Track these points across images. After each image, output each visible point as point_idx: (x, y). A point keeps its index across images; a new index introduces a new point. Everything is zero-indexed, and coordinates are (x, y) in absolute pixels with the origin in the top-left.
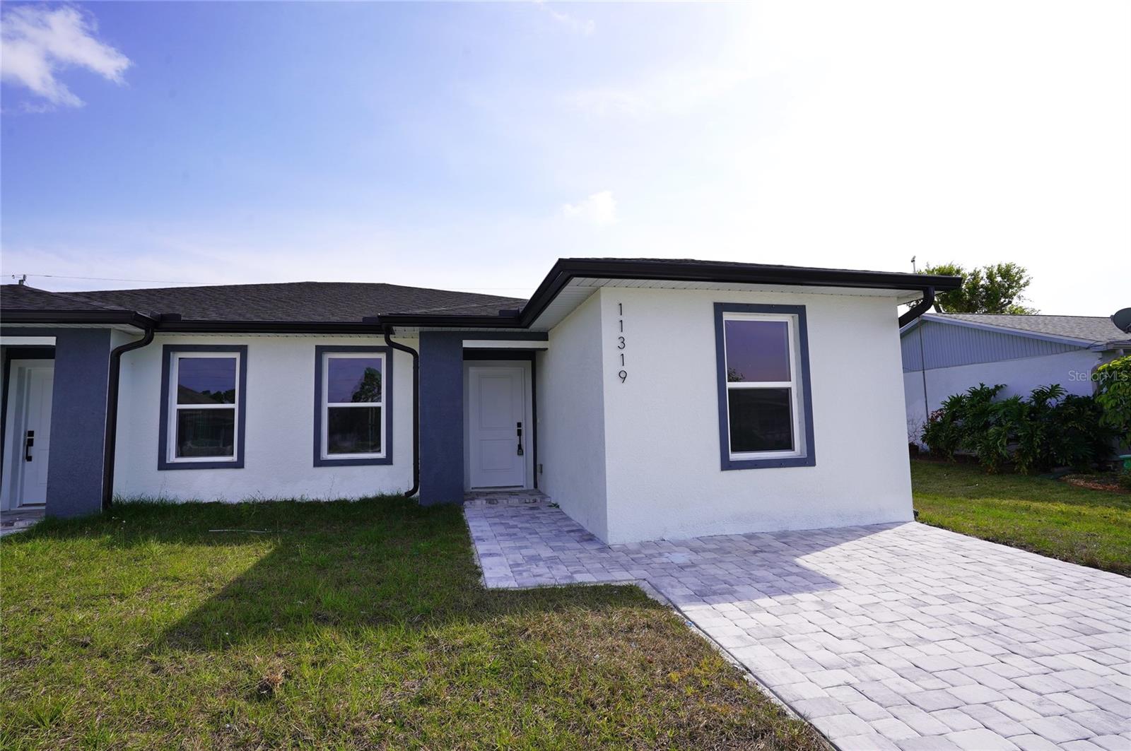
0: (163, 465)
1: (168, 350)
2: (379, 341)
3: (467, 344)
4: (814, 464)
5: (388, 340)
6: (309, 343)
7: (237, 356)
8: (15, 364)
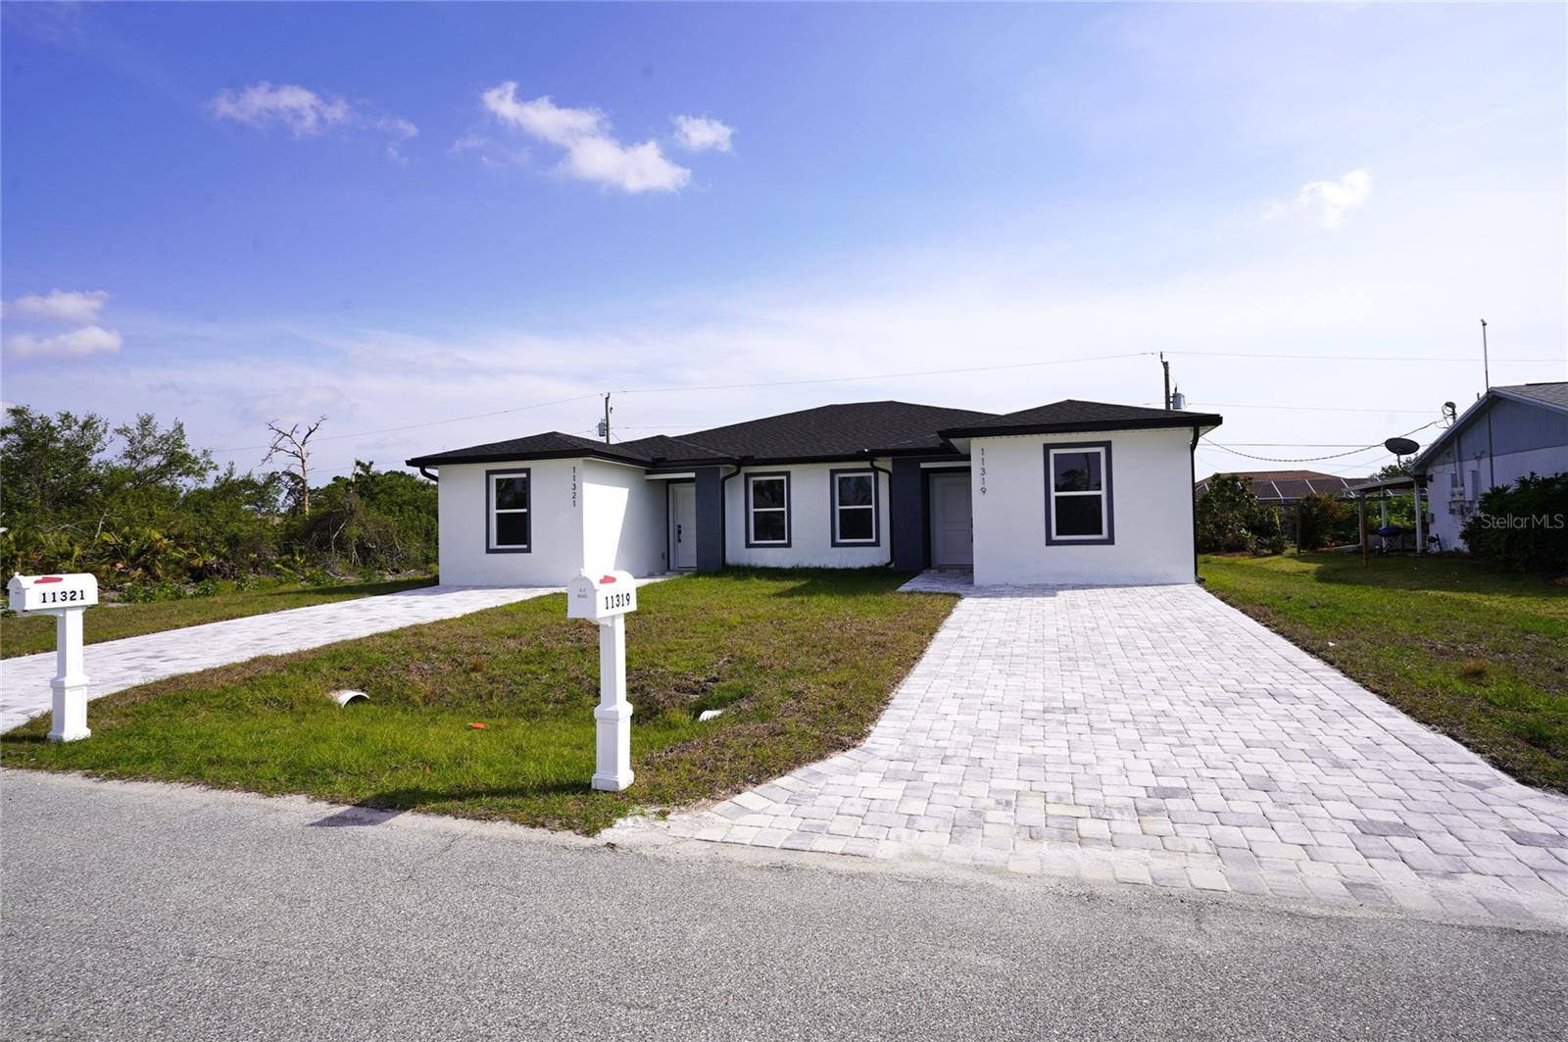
0: (748, 545)
1: (747, 476)
2: (867, 465)
3: (923, 465)
4: (1113, 543)
5: (872, 464)
6: (826, 468)
7: (784, 478)
8: (671, 486)
